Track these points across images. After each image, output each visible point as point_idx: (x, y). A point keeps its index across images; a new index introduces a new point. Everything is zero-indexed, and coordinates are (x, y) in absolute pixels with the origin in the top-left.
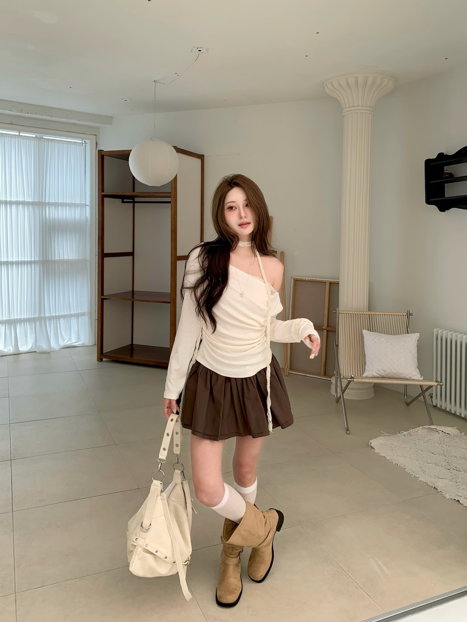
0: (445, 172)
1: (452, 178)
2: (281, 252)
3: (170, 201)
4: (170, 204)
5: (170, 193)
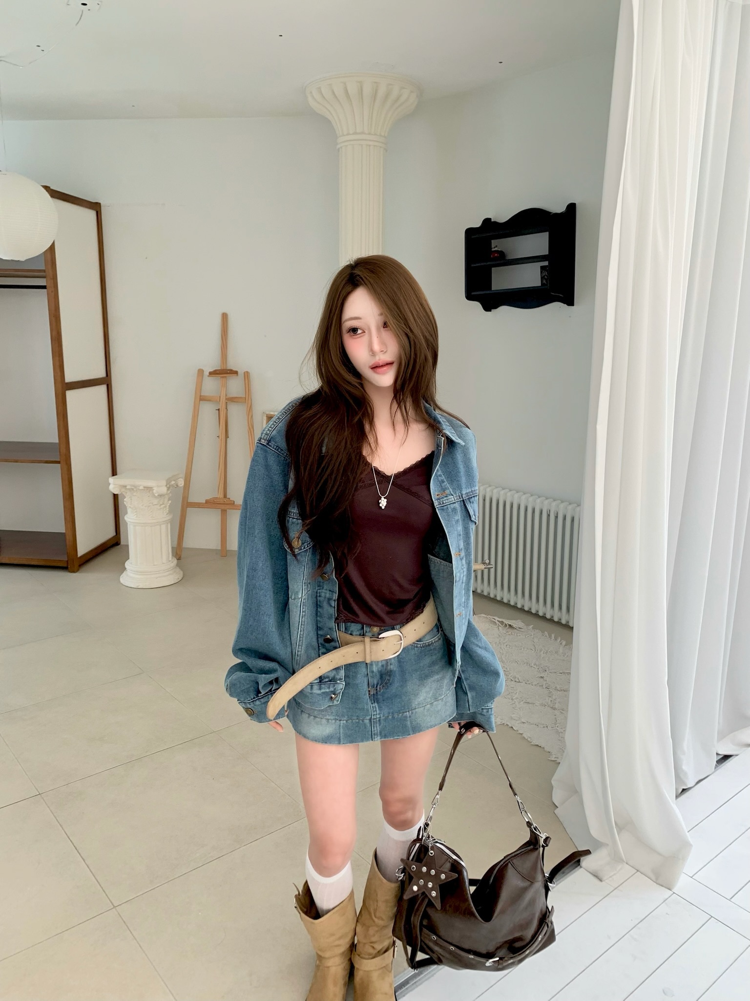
0: (493, 250)
1: (503, 260)
2: (244, 373)
3: (45, 285)
4: (45, 290)
5: (44, 271)
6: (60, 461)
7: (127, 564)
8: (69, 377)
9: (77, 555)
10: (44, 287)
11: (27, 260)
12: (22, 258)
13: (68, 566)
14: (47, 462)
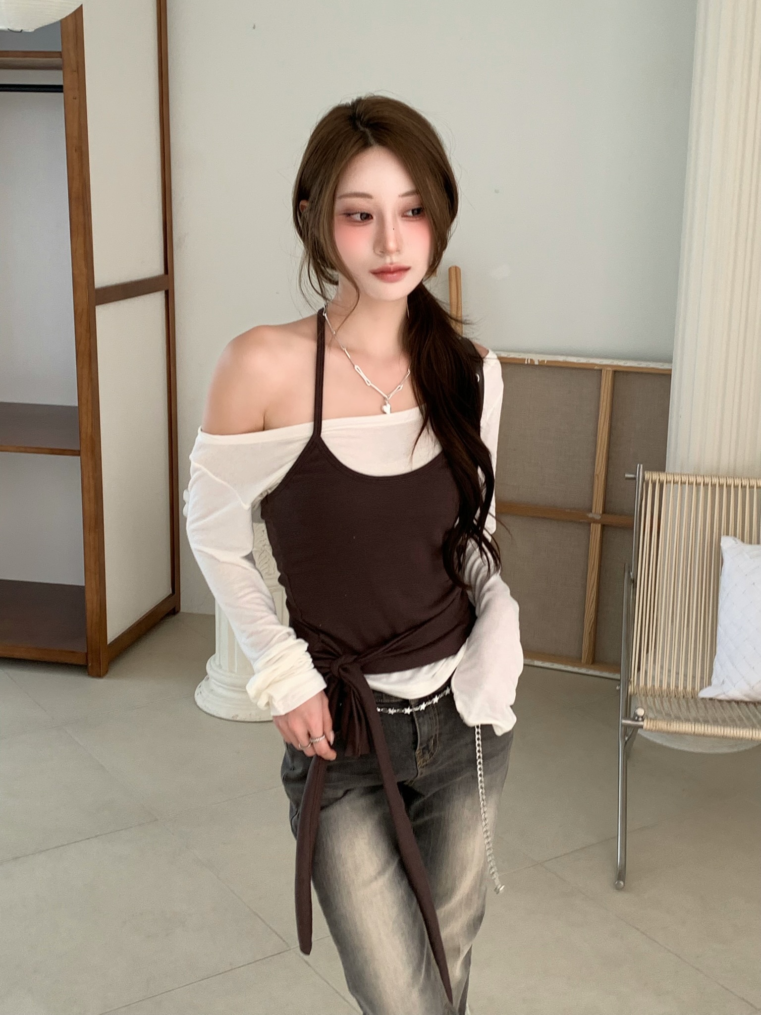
2: (450, 269)
3: (60, 83)
4: (60, 96)
5: (60, 54)
6: (79, 451)
7: (211, 666)
8: (103, 277)
9: (107, 643)
10: (58, 89)
11: (37, 31)
12: (30, 28)
13: (87, 663)
14: (53, 452)
